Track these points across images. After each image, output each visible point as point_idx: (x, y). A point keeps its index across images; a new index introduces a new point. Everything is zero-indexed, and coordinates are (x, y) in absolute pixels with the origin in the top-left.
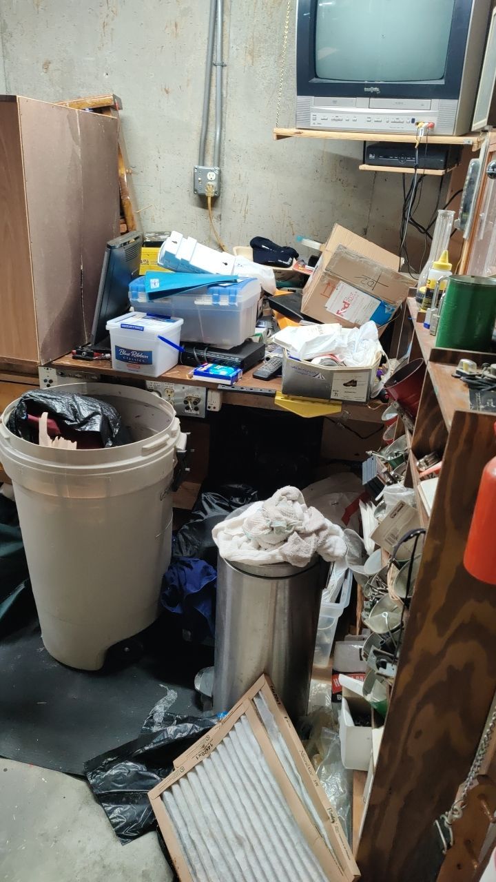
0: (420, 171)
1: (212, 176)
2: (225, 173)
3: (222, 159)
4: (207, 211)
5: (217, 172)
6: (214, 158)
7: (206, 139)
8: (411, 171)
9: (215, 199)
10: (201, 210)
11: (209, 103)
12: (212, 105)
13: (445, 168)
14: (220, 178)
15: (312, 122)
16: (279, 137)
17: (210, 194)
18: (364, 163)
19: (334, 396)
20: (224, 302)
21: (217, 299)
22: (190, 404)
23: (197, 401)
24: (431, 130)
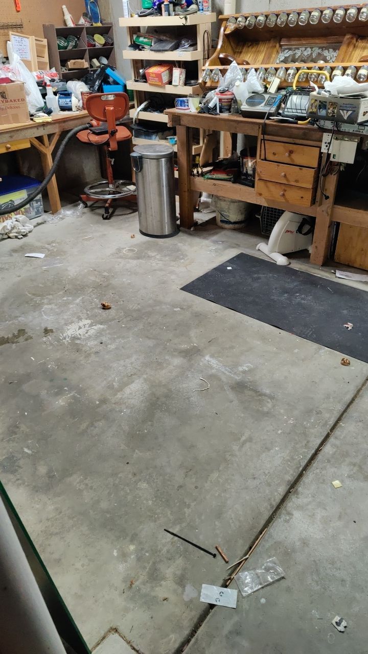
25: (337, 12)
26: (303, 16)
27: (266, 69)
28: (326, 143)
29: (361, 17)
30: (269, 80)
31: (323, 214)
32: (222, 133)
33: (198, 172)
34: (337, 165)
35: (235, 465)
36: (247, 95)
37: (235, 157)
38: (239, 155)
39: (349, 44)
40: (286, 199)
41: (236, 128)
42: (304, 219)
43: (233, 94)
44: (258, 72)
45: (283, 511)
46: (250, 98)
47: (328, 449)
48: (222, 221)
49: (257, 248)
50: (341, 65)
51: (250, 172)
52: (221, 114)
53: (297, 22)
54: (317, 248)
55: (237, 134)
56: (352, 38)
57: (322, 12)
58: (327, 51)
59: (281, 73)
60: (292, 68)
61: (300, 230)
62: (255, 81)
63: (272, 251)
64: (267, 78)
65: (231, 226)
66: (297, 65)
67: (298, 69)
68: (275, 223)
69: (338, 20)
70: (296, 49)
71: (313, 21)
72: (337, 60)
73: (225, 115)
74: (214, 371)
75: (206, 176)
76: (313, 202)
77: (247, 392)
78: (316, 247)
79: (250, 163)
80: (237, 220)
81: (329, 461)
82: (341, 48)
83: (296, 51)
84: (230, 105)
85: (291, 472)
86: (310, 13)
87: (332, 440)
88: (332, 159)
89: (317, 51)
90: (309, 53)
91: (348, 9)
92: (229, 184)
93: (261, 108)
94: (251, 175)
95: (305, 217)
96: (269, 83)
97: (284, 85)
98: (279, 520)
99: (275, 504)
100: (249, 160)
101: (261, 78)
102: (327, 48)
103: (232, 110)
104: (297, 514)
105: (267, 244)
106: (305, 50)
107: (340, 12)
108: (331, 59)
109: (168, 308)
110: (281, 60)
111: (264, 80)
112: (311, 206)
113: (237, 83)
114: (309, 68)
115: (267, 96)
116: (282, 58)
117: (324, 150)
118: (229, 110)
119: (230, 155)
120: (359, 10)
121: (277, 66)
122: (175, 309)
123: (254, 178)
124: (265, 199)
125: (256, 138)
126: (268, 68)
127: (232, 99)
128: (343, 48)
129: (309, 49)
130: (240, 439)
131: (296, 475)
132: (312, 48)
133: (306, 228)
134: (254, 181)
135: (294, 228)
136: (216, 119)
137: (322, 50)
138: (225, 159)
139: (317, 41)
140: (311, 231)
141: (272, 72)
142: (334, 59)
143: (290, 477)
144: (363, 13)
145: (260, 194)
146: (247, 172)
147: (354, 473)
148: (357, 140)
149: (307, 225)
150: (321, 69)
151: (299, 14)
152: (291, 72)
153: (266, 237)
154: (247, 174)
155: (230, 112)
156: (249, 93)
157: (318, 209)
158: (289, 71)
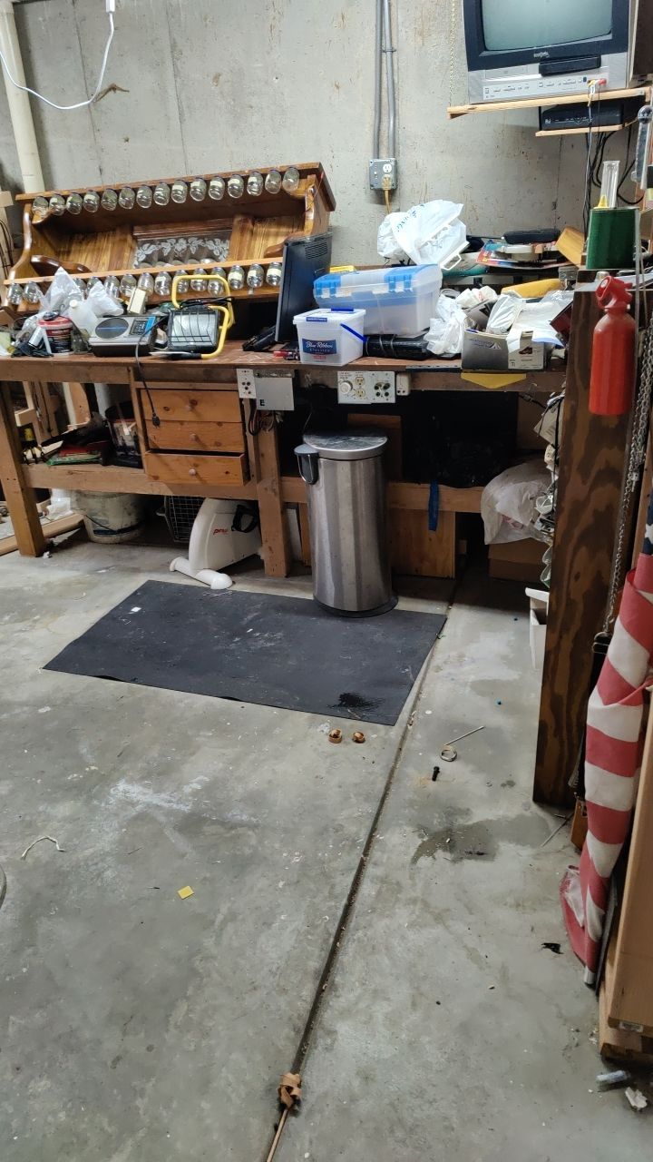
0: (595, 129)
1: (388, 168)
2: (400, 164)
3: (397, 149)
4: (385, 207)
5: (393, 163)
6: (388, 149)
7: (379, 130)
8: (586, 130)
9: (392, 192)
10: (378, 206)
11: (381, 91)
12: (384, 94)
13: (622, 122)
14: (396, 170)
15: (485, 95)
16: (454, 116)
17: (387, 187)
18: (541, 129)
19: (510, 367)
20: (400, 288)
21: (392, 286)
22: (380, 390)
23: (387, 387)
24: (603, 86)
25: (212, 183)
26: (160, 192)
27: (119, 278)
28: (244, 384)
29: (251, 191)
30: (127, 294)
31: (265, 494)
32: (66, 386)
33: (34, 456)
34: (270, 415)
35: (215, 975)
36: (96, 321)
37: (98, 421)
38: (104, 417)
39: (243, 230)
40: (201, 479)
41: (88, 375)
42: (238, 506)
43: (69, 321)
44: (107, 284)
45: (318, 1032)
46: (100, 325)
47: (367, 889)
48: (97, 532)
49: (171, 569)
50: (238, 264)
51: (130, 443)
52: (55, 354)
53: (153, 202)
54: (271, 551)
55: (92, 386)
56: (245, 221)
57: (188, 184)
58: (211, 242)
59: (146, 282)
60: (162, 274)
61: (236, 525)
62: (104, 297)
63: (197, 570)
64: (124, 291)
65: (114, 538)
66: (169, 267)
67: (172, 275)
68: (193, 521)
69: (217, 196)
70: (162, 241)
71: (177, 198)
72: (230, 256)
73: (63, 356)
74: (139, 808)
75: (51, 461)
76: (247, 476)
77: (208, 829)
78: (270, 548)
79: (126, 430)
80: (124, 527)
81: (374, 910)
82: (232, 237)
83: (163, 245)
84: (70, 337)
85: (317, 952)
86: (170, 186)
87: (370, 870)
88: (259, 407)
89: (195, 244)
90: (184, 246)
91: (229, 179)
92: (98, 469)
93: (124, 339)
94: (131, 448)
95: (239, 503)
96: (128, 298)
97: (156, 300)
98: (316, 1051)
99: (301, 1025)
100: (124, 424)
101: (114, 292)
102: (211, 238)
103: (73, 346)
104: (344, 1028)
105: (188, 558)
106: (177, 242)
107: (218, 184)
108: (221, 253)
109: (24, 712)
110: (141, 260)
111: (120, 295)
112: (245, 485)
113: (73, 303)
114: (189, 273)
115: (130, 320)
116: (143, 257)
117: (243, 394)
118: (68, 347)
119: (88, 420)
120: (245, 179)
121: (137, 272)
122: (41, 711)
123: (139, 452)
124: (167, 484)
125: (126, 387)
126: (122, 276)
127: (70, 329)
128: (236, 236)
129: (181, 241)
130: (213, 922)
131: (325, 954)
132: (186, 239)
133: (246, 521)
134: (140, 457)
135: (227, 522)
136: (48, 363)
137: (204, 241)
138: (80, 428)
139: (192, 228)
140: (256, 524)
141: (129, 281)
142: (225, 254)
143: (316, 963)
144: (252, 183)
145: (156, 478)
146: (125, 444)
147: (418, 917)
148: (289, 375)
149: (245, 516)
150: (208, 272)
151: (153, 189)
152: (162, 279)
153: (182, 545)
154: (125, 448)
155: (71, 350)
156: (98, 317)
157: (258, 486)
158: (158, 279)
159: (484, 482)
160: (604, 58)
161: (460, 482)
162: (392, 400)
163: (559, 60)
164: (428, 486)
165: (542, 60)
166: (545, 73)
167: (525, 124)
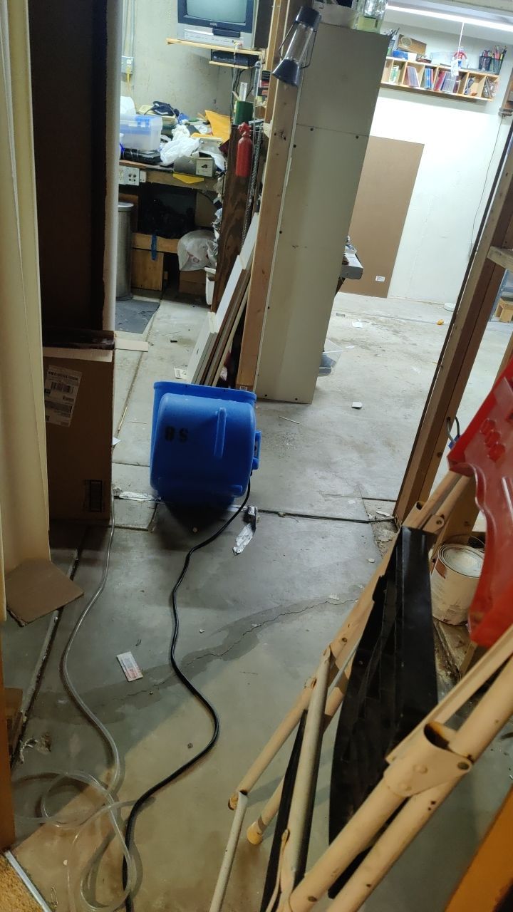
0: (237, 66)
1: (129, 61)
2: (135, 60)
3: (134, 52)
4: (127, 83)
5: (131, 59)
6: (129, 50)
8: (233, 66)
9: (131, 75)
11: (127, 19)
12: (129, 21)
13: (249, 66)
14: (133, 63)
15: (186, 37)
16: (169, 43)
17: (128, 71)
18: (212, 60)
19: (197, 173)
20: (143, 125)
21: (139, 123)
22: (132, 178)
23: (135, 176)
24: (241, 47)
159: (180, 237)
160: (242, 33)
161: (167, 236)
162: (137, 184)
163: (222, 29)
164: (151, 236)
165: (214, 27)
166: (216, 33)
167: (204, 56)
